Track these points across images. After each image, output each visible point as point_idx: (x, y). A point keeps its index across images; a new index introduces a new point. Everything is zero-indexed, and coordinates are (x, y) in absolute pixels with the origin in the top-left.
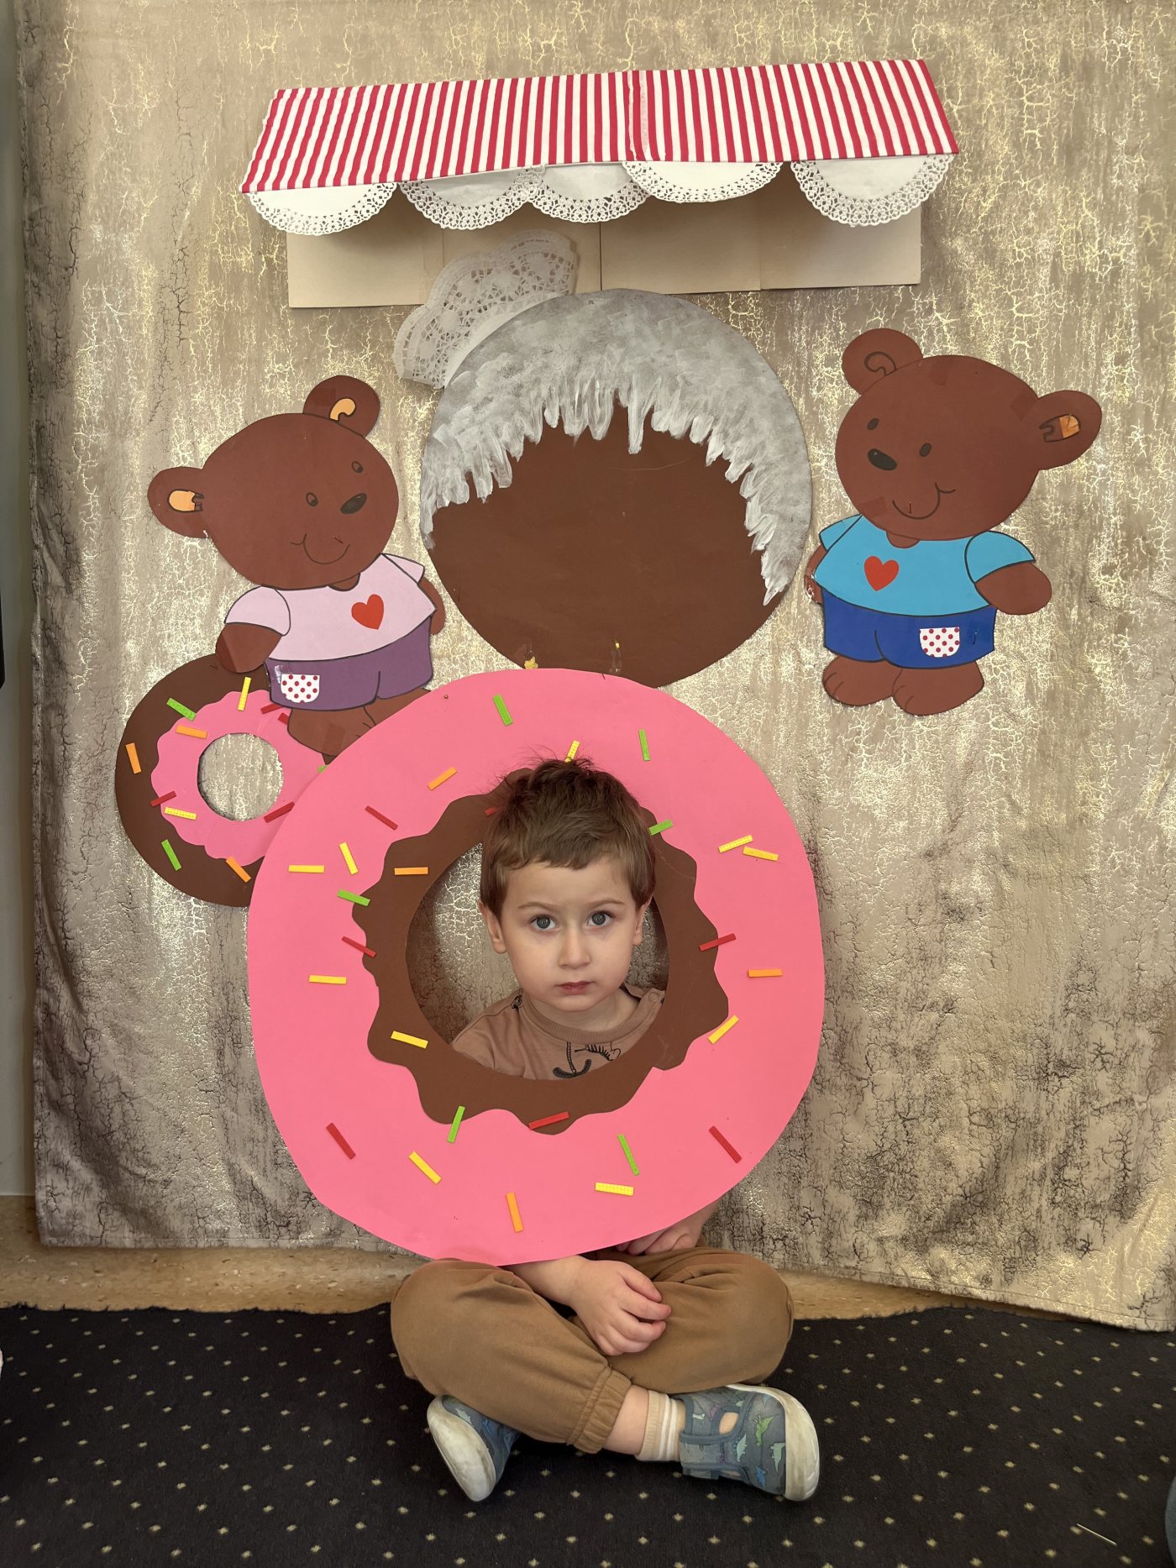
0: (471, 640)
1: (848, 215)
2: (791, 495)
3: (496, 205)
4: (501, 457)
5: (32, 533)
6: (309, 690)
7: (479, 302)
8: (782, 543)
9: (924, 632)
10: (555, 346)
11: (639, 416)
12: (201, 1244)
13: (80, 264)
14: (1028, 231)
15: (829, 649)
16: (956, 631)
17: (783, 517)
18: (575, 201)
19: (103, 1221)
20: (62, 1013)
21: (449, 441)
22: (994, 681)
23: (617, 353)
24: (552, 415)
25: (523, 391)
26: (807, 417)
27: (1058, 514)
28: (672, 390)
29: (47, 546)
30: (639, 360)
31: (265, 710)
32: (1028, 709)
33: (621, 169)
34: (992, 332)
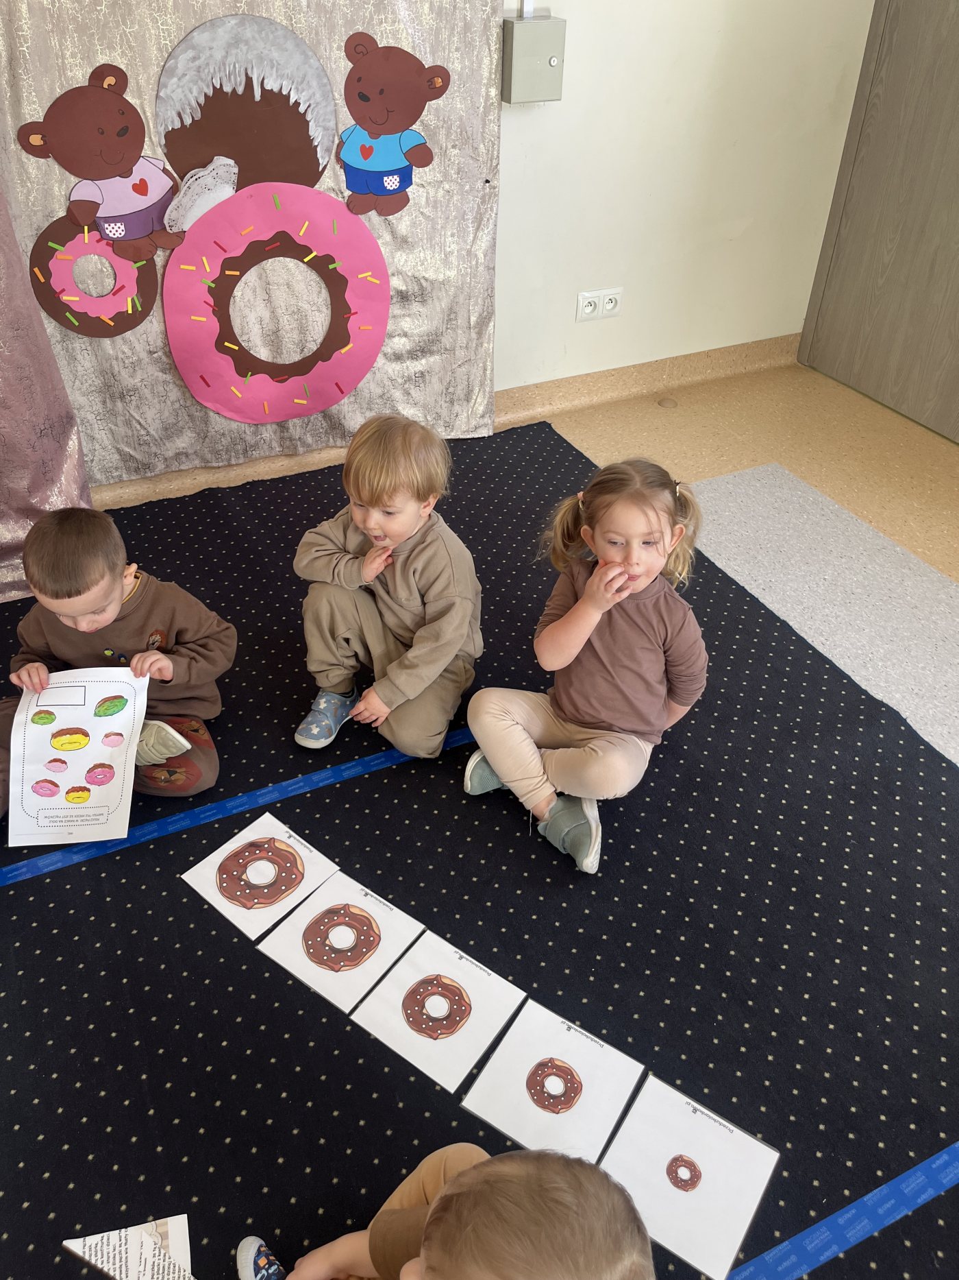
2: (327, 117)
4: (194, 104)
8: (325, 141)
9: (385, 178)
11: (258, 79)
15: (349, 189)
16: (398, 177)
17: (325, 129)
21: (167, 96)
22: (413, 199)
23: (244, 48)
24: (217, 82)
25: (201, 70)
26: (332, 78)
27: (435, 122)
28: (272, 68)
30: (255, 52)
31: (98, 241)
32: (427, 209)
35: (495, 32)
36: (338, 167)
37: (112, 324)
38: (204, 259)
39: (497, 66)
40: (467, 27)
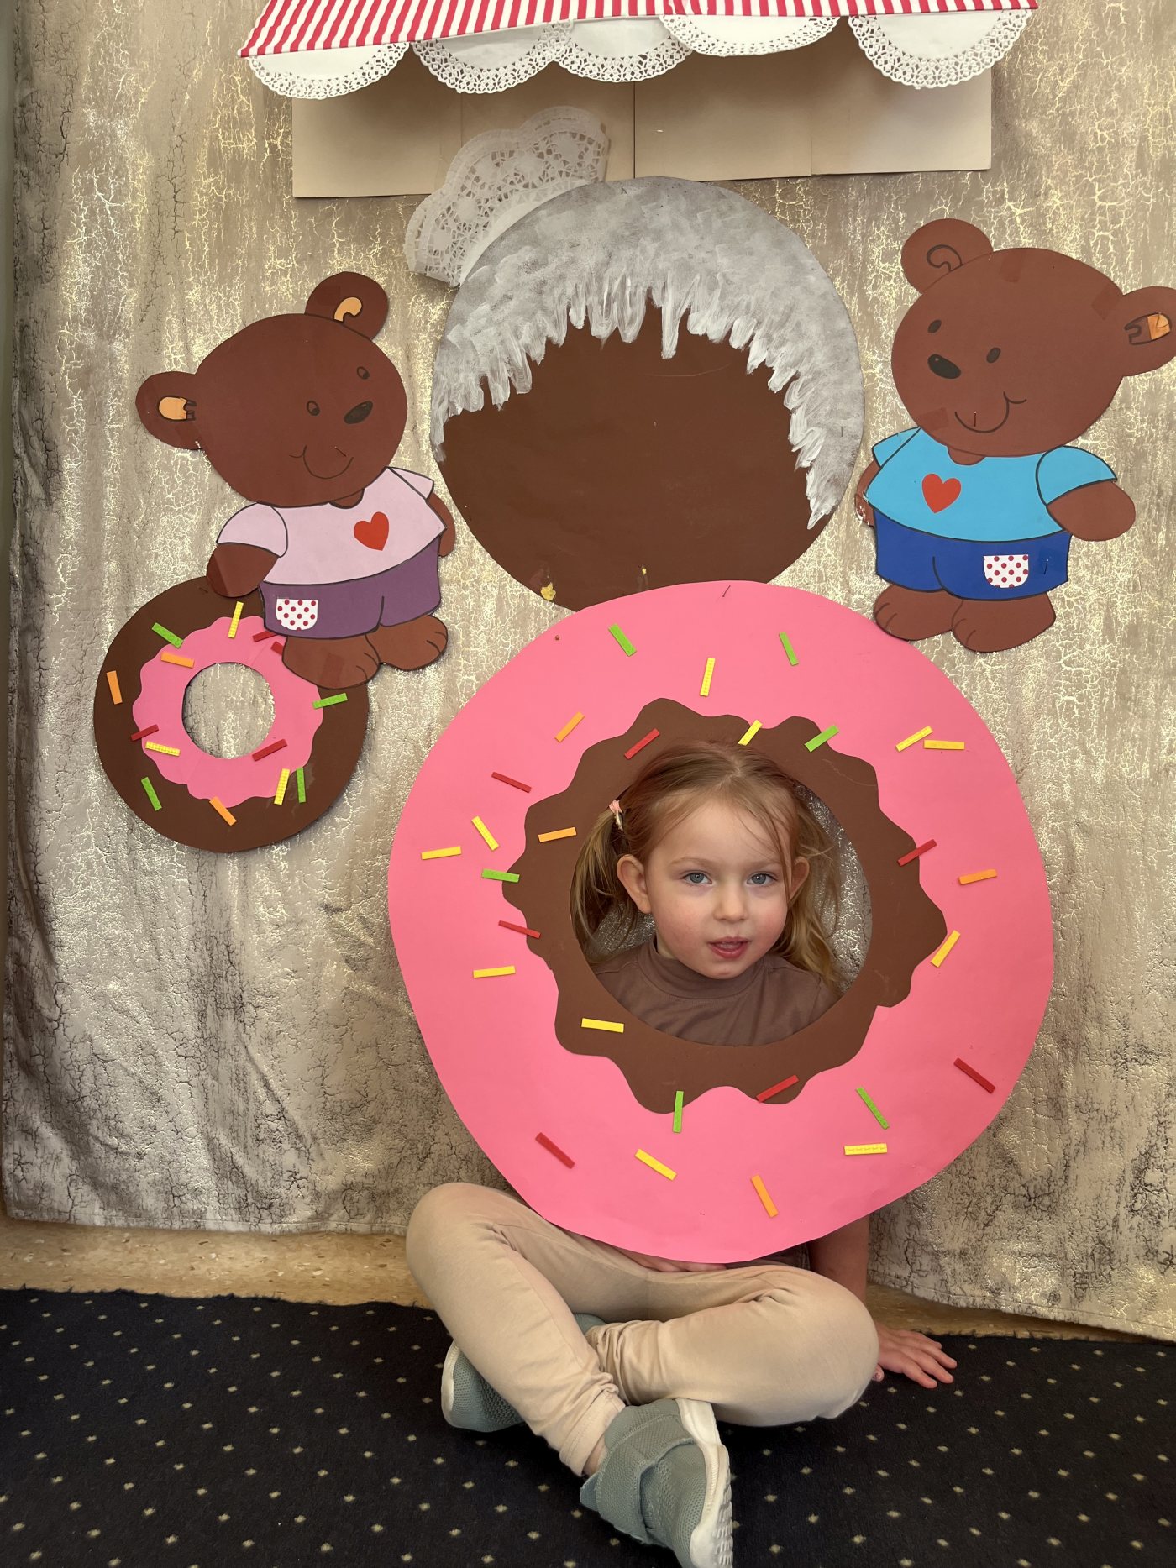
0: (483, 564)
1: (912, 76)
2: (840, 406)
3: (518, 66)
4: (520, 360)
5: (13, 441)
6: (306, 617)
7: (500, 189)
8: (830, 460)
9: (989, 559)
10: (583, 239)
11: (674, 316)
12: (177, 1225)
13: (71, 148)
14: (1111, 113)
15: (881, 577)
16: (1025, 559)
17: (832, 431)
18: (606, 59)
19: (73, 1195)
20: (33, 964)
21: (463, 343)
22: (1068, 615)
23: (651, 247)
24: (578, 313)
25: (546, 288)
26: (861, 318)
27: (1144, 425)
28: (711, 290)
29: (28, 455)
30: (675, 256)
31: (257, 638)
32: (1106, 646)
33: (657, 25)
34: (1072, 222)
36: (857, 521)
37: (235, 823)
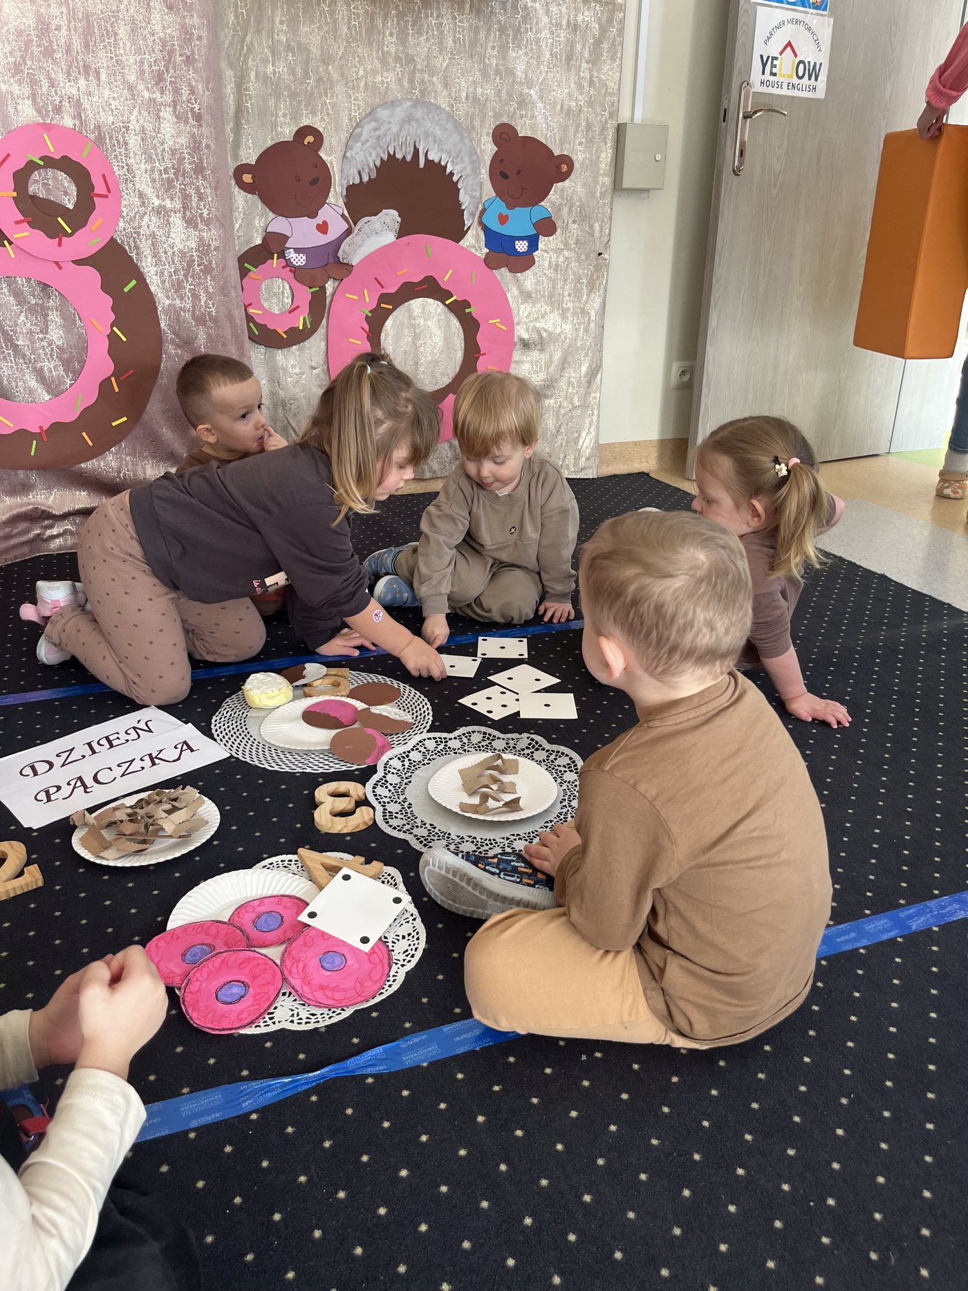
2: (474, 188)
4: (372, 165)
6: (302, 260)
8: (471, 207)
9: (517, 242)
11: (423, 152)
15: (487, 247)
16: (527, 242)
17: (471, 197)
21: (352, 157)
22: (539, 261)
23: (415, 125)
24: (391, 149)
25: (381, 138)
26: (480, 157)
27: (559, 200)
28: (435, 143)
30: (423, 129)
31: (283, 267)
32: (549, 271)
35: (611, 134)
36: (479, 228)
37: (285, 336)
38: (365, 291)
39: (612, 159)
40: (589, 127)
